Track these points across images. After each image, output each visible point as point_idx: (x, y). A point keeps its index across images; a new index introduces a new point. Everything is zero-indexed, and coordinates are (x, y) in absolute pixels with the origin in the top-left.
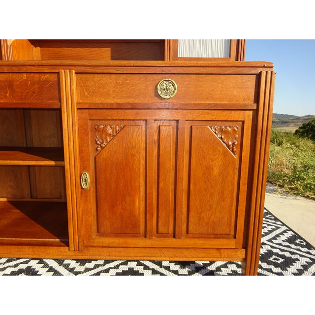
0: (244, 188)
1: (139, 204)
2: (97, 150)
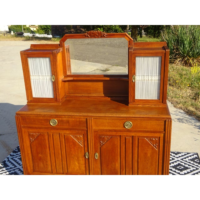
0: (161, 161)
1: (118, 165)
2: (101, 145)
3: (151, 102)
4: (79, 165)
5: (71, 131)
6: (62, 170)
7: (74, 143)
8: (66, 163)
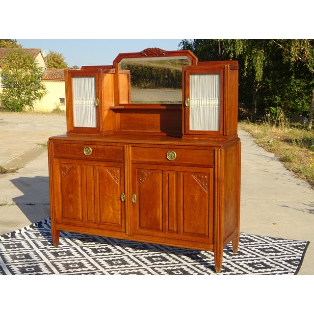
1: (160, 213)
2: (140, 183)
3: (209, 134)
4: (114, 211)
5: (107, 163)
6: (94, 218)
7: (109, 179)
8: (99, 208)
